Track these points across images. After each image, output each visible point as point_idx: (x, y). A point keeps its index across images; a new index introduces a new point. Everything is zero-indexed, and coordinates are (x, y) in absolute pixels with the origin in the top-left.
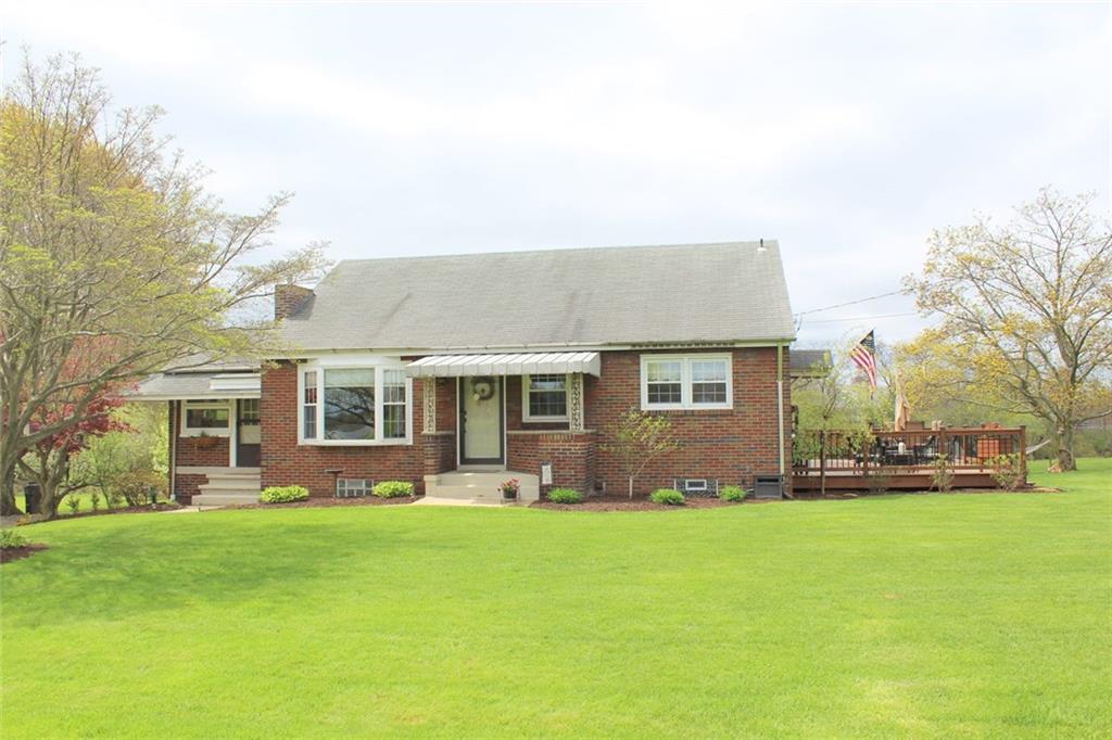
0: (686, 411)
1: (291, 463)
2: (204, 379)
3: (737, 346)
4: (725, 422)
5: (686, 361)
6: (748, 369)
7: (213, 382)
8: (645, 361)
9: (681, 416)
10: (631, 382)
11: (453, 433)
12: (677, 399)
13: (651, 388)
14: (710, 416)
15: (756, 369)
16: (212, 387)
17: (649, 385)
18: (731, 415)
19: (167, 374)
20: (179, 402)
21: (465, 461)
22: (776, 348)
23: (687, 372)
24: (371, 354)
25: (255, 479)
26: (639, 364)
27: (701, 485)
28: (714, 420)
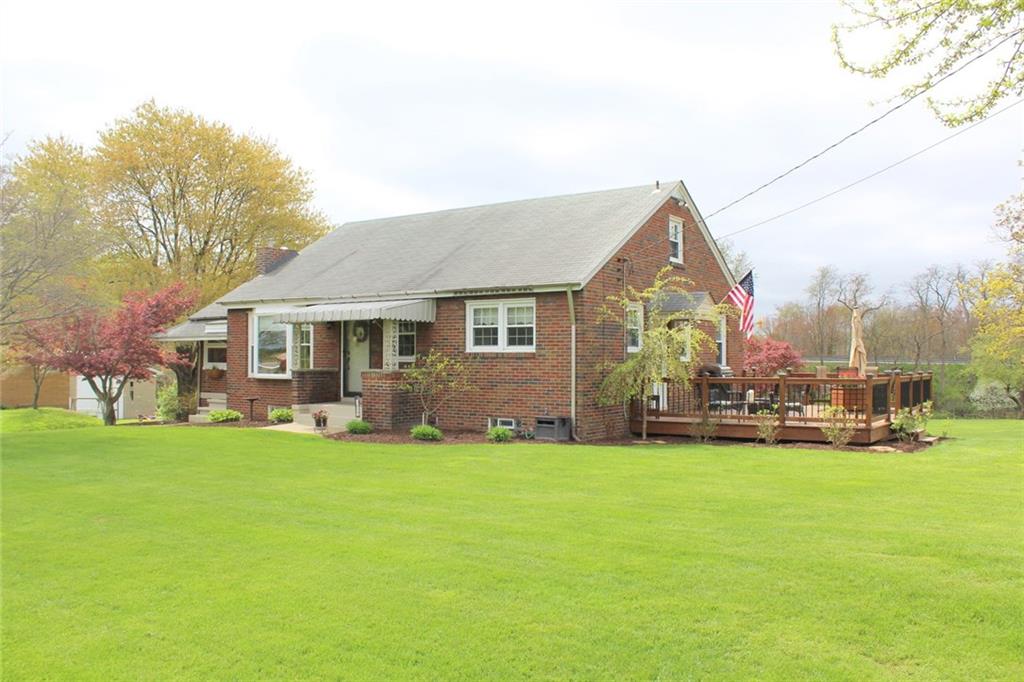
0: (497, 354)
1: (243, 392)
2: (202, 324)
3: (536, 291)
4: (528, 364)
5: (502, 305)
6: (548, 313)
7: (207, 327)
8: (471, 306)
9: (494, 358)
10: (457, 326)
11: (337, 369)
12: (495, 342)
13: (477, 332)
14: (517, 358)
15: (555, 313)
16: (206, 331)
17: (475, 329)
18: (534, 358)
19: (193, 320)
20: (202, 342)
21: (348, 394)
22: (565, 292)
23: (501, 318)
24: (283, 304)
25: (223, 403)
26: (465, 309)
27: (510, 424)
28: (520, 362)
